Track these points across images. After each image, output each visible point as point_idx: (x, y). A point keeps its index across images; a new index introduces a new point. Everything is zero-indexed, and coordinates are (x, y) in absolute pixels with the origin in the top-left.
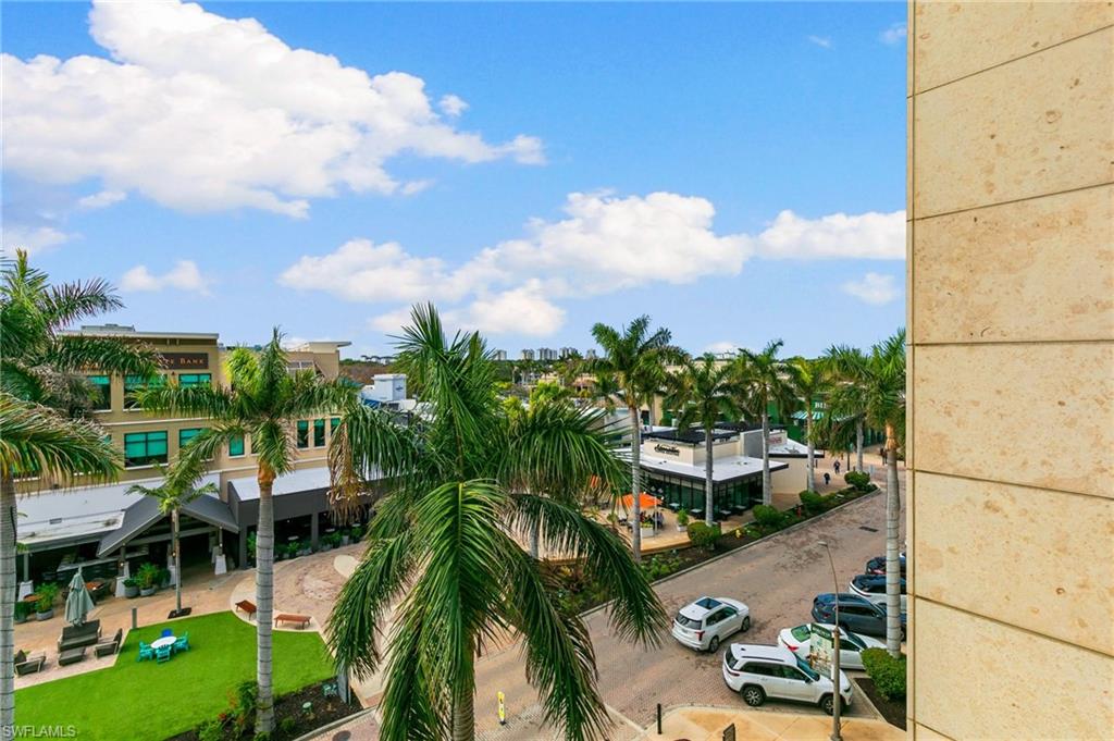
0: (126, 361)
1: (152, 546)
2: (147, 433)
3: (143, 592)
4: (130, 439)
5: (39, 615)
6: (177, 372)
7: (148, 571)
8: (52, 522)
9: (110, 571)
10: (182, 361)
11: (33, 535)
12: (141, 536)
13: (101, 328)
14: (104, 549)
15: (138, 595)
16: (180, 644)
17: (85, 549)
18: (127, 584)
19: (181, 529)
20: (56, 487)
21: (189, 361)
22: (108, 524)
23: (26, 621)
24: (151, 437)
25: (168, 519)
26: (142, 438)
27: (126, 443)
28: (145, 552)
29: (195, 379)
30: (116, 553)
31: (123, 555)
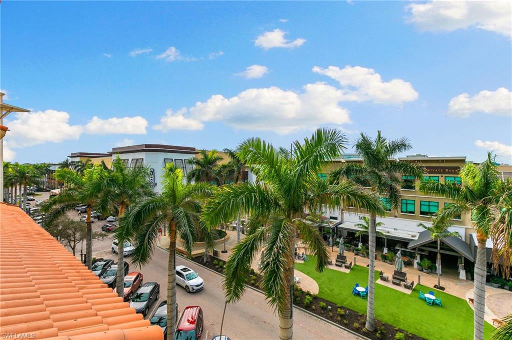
0: (411, 170)
1: (430, 252)
2: (429, 202)
3: (424, 270)
4: (422, 203)
5: (388, 262)
6: (444, 175)
7: (427, 262)
8: (395, 229)
9: (412, 256)
10: (447, 170)
11: (388, 232)
12: (424, 246)
13: (414, 156)
14: (411, 246)
15: (422, 271)
16: (437, 302)
17: (404, 243)
18: (418, 263)
19: (441, 249)
20: (396, 217)
21: (450, 170)
22: (413, 236)
23: (385, 262)
24: (431, 204)
25: (435, 242)
26: (427, 204)
27: (421, 205)
28: (426, 253)
29: (453, 179)
30: (414, 249)
31: (416, 251)
